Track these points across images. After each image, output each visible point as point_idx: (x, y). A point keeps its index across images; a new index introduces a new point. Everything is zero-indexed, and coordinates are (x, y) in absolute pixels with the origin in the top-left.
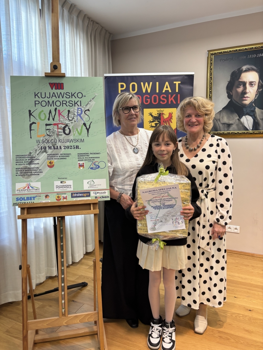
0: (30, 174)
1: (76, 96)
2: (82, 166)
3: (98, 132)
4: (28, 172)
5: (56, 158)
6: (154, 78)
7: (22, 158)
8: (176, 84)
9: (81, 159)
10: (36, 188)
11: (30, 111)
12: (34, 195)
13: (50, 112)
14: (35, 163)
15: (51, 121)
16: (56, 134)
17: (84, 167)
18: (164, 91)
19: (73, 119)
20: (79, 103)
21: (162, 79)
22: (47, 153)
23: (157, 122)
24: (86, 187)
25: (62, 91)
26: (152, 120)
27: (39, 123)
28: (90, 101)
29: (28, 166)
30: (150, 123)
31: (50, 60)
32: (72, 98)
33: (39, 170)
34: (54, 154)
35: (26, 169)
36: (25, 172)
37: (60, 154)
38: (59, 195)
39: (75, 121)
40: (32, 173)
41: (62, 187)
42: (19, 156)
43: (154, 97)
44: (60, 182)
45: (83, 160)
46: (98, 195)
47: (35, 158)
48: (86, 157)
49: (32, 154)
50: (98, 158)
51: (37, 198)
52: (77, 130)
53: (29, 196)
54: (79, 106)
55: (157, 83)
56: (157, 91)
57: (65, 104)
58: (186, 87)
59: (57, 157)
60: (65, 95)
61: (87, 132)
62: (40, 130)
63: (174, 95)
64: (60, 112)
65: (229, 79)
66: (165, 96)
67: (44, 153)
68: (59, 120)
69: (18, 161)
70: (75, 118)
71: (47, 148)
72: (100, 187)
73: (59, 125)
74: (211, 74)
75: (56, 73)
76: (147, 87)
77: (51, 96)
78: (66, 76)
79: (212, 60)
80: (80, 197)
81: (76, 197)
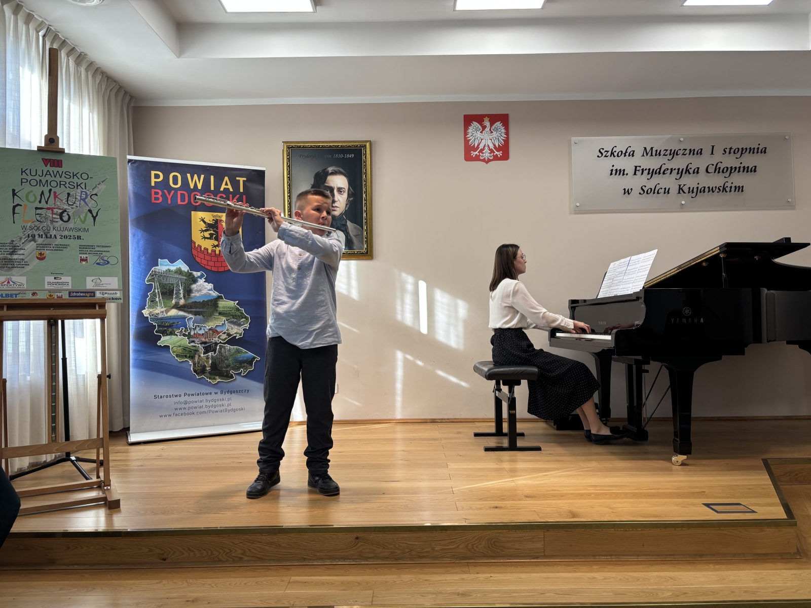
0: (11, 266)
1: (79, 177)
2: (86, 260)
3: (108, 222)
4: (8, 263)
5: (48, 248)
6: (208, 170)
8: (239, 180)
9: (83, 252)
10: (19, 284)
11: (14, 190)
12: (17, 292)
13: (42, 193)
14: (19, 253)
15: (43, 204)
16: (50, 220)
17: (87, 262)
18: (222, 189)
19: (74, 203)
20: (83, 186)
21: (220, 173)
22: (35, 242)
23: (212, 232)
24: (90, 286)
25: (60, 170)
26: (204, 229)
27: (25, 206)
28: (98, 185)
29: (9, 256)
30: (201, 233)
31: (45, 132)
32: (73, 178)
33: (25, 262)
34: (46, 244)
35: (6, 260)
36: (4, 263)
37: (55, 245)
38: (52, 294)
39: (77, 206)
40: (14, 265)
41: (56, 284)
44: (53, 277)
45: (86, 253)
46: (106, 296)
47: (19, 248)
48: (90, 250)
49: (14, 243)
50: (107, 251)
51: (20, 295)
52: (79, 217)
53: (9, 293)
54: (82, 189)
55: (212, 177)
56: (212, 188)
57: (64, 185)
58: (254, 187)
59: (51, 247)
60: (64, 174)
61: (93, 221)
62: (28, 214)
63: (238, 196)
64: (57, 195)
65: (312, 182)
66: (225, 196)
67: (33, 242)
68: (55, 204)
70: (78, 203)
71: (37, 237)
72: (108, 287)
73: (54, 210)
74: (289, 173)
75: (52, 147)
76: (196, 182)
77: (44, 175)
78: (66, 152)
79: (289, 155)
80: (81, 296)
81: (76, 296)
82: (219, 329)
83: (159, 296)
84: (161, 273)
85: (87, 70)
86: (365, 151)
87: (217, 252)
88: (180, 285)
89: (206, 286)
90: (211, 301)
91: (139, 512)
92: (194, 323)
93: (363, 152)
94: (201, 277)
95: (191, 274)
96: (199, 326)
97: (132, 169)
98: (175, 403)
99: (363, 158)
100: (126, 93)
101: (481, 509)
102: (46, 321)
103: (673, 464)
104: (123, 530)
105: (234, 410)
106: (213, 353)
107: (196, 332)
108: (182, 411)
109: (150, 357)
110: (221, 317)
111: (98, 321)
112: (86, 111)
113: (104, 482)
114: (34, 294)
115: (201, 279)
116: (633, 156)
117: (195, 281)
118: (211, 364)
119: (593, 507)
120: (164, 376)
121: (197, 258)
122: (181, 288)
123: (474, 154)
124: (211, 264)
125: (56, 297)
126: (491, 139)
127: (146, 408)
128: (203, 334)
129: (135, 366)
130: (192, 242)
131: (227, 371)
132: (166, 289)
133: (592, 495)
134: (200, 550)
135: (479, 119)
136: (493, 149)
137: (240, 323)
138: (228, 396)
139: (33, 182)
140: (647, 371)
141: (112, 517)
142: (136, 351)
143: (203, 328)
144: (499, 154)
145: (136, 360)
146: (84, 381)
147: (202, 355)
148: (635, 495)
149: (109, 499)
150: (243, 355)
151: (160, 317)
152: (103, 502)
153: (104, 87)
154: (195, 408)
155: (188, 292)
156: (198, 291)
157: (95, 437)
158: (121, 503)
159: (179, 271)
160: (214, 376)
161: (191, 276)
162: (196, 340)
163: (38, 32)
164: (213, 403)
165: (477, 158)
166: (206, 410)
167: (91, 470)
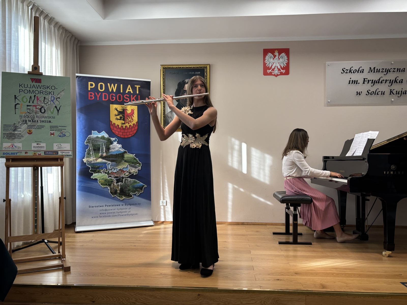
0: (14, 137)
1: (50, 88)
2: (53, 134)
3: (65, 113)
4: (12, 136)
5: (33, 128)
7: (9, 126)
8: (136, 87)
9: (52, 130)
10: (18, 147)
11: (15, 96)
12: (17, 152)
13: (31, 97)
14: (18, 130)
15: (31, 104)
16: (35, 112)
17: (54, 135)
18: (127, 92)
19: (48, 103)
21: (126, 83)
22: (27, 124)
23: (121, 116)
24: (55, 148)
25: (40, 84)
26: (117, 114)
27: (22, 104)
28: (60, 92)
29: (13, 132)
30: (115, 116)
31: (32, 64)
32: (47, 89)
33: (21, 135)
34: (32, 126)
35: (11, 134)
36: (10, 136)
37: (37, 126)
38: (36, 153)
39: (49, 105)
40: (15, 137)
41: (38, 147)
42: (6, 125)
43: (119, 96)
44: (36, 144)
45: (54, 130)
46: (64, 154)
47: (18, 127)
48: (56, 128)
49: (16, 125)
50: (64, 129)
51: (19, 153)
52: (50, 110)
54: (52, 95)
55: (121, 85)
56: (122, 92)
57: (42, 93)
58: (145, 91)
59: (35, 127)
60: (42, 87)
61: (57, 112)
62: (23, 109)
63: (135, 96)
64: (38, 98)
65: (177, 88)
66: (128, 96)
67: (25, 124)
69: (5, 129)
70: (49, 103)
71: (28, 121)
72: (65, 149)
73: (37, 107)
74: (164, 83)
75: (36, 72)
76: (113, 88)
77: (32, 87)
78: (43, 74)
79: (164, 73)
80: (51, 154)
81: (48, 154)
82: (124, 170)
83: (92, 151)
84: (93, 138)
85: (54, 27)
86: (207, 70)
87: (124, 127)
88: (104, 145)
89: (118, 146)
90: (120, 154)
91: (81, 274)
92: (111, 166)
93: (205, 70)
94: (115, 141)
95: (110, 139)
96: (113, 168)
97: (78, 81)
98: (100, 210)
99: (205, 74)
100: (75, 38)
101: (269, 280)
102: (32, 168)
103: (383, 256)
104: (72, 285)
105: (132, 215)
106: (121, 183)
107: (112, 171)
108: (104, 215)
109: (87, 185)
110: (126, 163)
111: (60, 168)
112: (54, 49)
113: (62, 256)
114: (26, 153)
115: (115, 142)
116: (363, 72)
117: (112, 143)
118: (120, 189)
119: (335, 282)
120: (94, 195)
121: (113, 131)
122: (104, 147)
123: (269, 71)
124: (121, 133)
125: (37, 155)
126: (279, 63)
127: (85, 212)
128: (116, 172)
129: (80, 190)
130: (110, 121)
131: (128, 193)
132: (96, 147)
133: (335, 274)
134: (113, 298)
135: (272, 51)
136: (280, 69)
137: (136, 166)
138: (129, 206)
139: (26, 91)
140: (369, 200)
141: (66, 276)
142: (80, 181)
143: (116, 169)
144: (283, 71)
145: (79, 186)
146: (52, 198)
147: (115, 184)
148: (360, 276)
149: (65, 266)
150: (137, 184)
151: (92, 163)
152: (61, 267)
153: (64, 36)
154: (111, 213)
155: (108, 149)
156: (113, 149)
157: (57, 228)
158: (71, 268)
159: (103, 138)
160: (121, 196)
161: (110, 140)
162: (112, 176)
163: (28, 7)
164: (121, 211)
165: (271, 74)
166: (117, 214)
167: (55, 248)
